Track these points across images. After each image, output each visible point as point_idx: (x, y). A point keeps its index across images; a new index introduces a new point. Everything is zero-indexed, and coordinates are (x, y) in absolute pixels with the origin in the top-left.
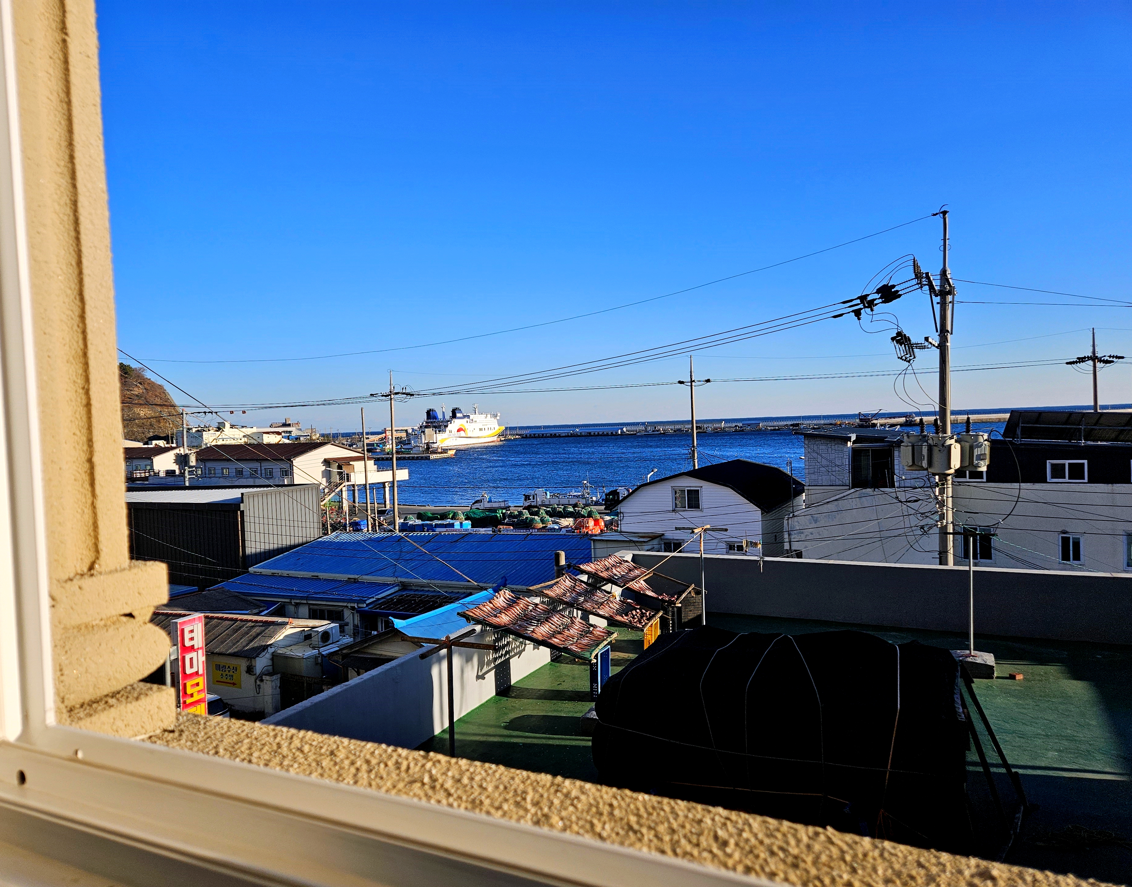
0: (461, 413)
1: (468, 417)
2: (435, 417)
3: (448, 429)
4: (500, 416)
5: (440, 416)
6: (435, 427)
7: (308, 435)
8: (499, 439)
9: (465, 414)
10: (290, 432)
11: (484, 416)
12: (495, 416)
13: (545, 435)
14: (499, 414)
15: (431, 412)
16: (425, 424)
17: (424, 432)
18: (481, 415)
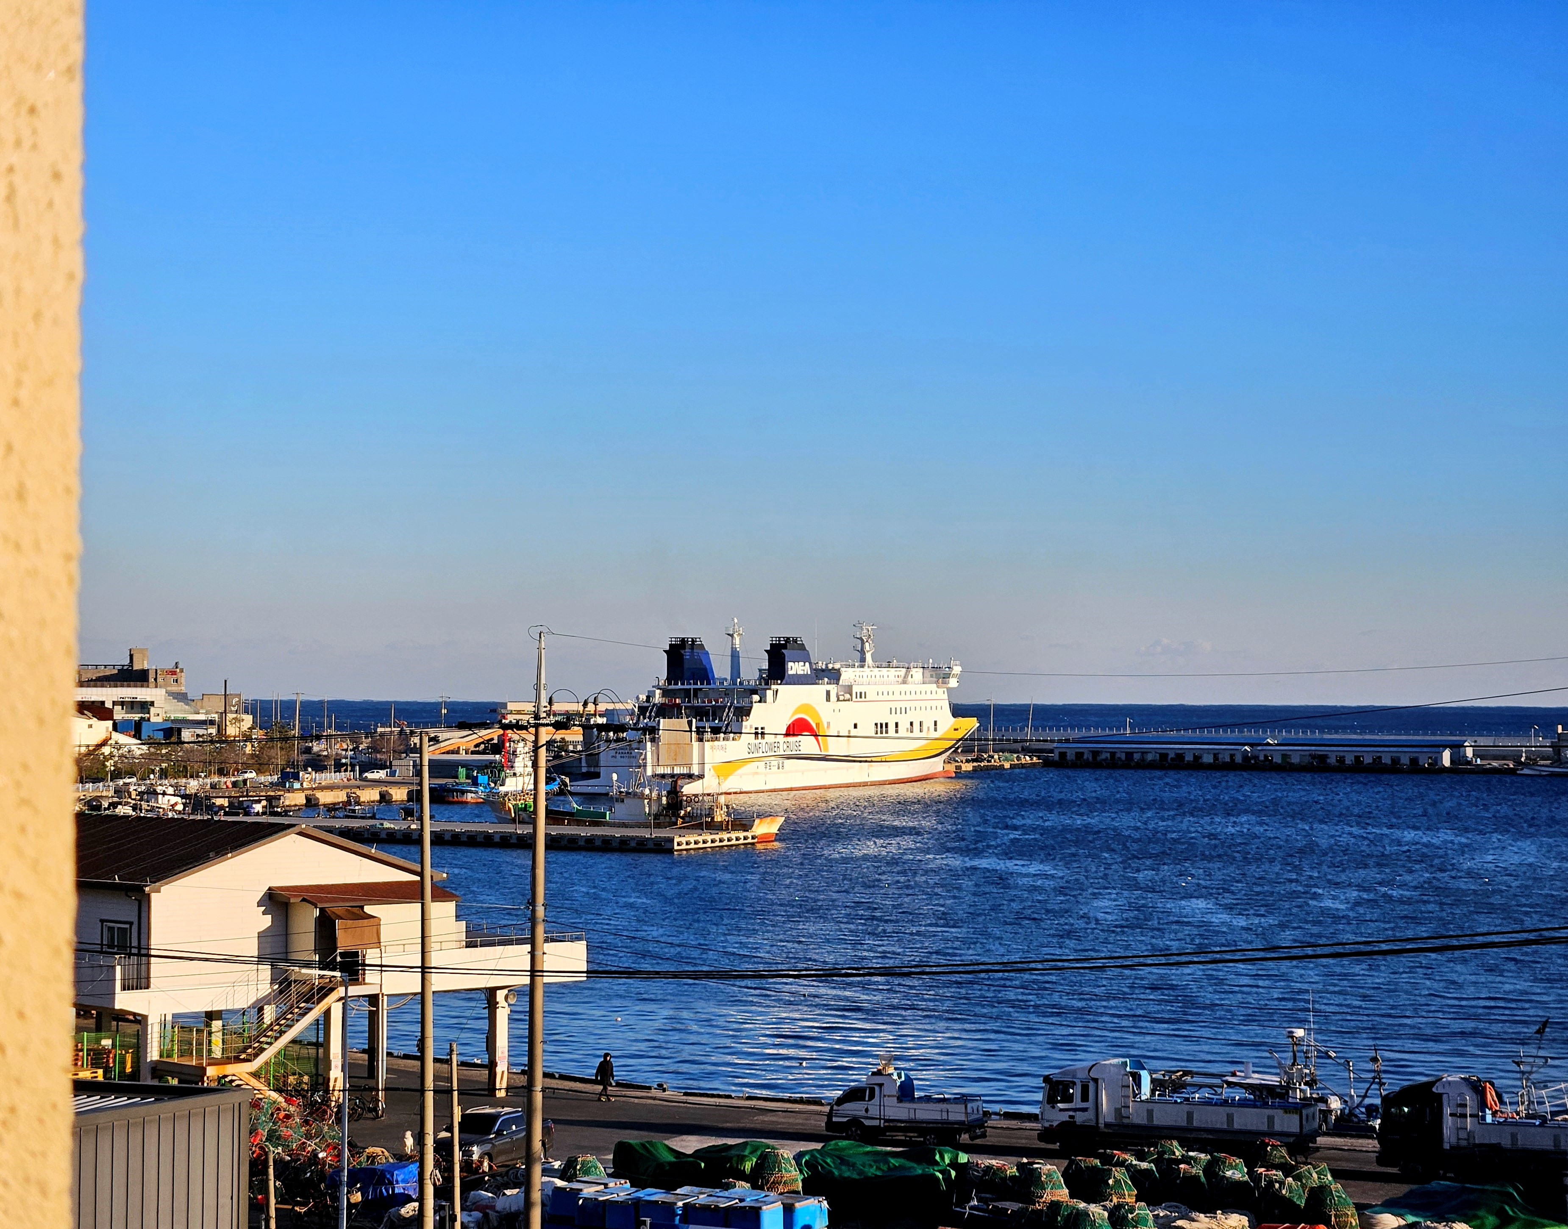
0: (806, 658)
1: (834, 676)
2: (704, 674)
3: (749, 724)
4: (960, 678)
5: (721, 670)
6: (700, 713)
7: (212, 722)
8: (951, 768)
9: (821, 665)
10: (145, 706)
11: (893, 674)
12: (940, 675)
13: (1137, 757)
14: (957, 670)
15: (687, 653)
16: (658, 698)
17: (653, 731)
18: (884, 671)
